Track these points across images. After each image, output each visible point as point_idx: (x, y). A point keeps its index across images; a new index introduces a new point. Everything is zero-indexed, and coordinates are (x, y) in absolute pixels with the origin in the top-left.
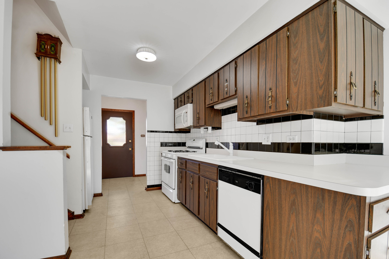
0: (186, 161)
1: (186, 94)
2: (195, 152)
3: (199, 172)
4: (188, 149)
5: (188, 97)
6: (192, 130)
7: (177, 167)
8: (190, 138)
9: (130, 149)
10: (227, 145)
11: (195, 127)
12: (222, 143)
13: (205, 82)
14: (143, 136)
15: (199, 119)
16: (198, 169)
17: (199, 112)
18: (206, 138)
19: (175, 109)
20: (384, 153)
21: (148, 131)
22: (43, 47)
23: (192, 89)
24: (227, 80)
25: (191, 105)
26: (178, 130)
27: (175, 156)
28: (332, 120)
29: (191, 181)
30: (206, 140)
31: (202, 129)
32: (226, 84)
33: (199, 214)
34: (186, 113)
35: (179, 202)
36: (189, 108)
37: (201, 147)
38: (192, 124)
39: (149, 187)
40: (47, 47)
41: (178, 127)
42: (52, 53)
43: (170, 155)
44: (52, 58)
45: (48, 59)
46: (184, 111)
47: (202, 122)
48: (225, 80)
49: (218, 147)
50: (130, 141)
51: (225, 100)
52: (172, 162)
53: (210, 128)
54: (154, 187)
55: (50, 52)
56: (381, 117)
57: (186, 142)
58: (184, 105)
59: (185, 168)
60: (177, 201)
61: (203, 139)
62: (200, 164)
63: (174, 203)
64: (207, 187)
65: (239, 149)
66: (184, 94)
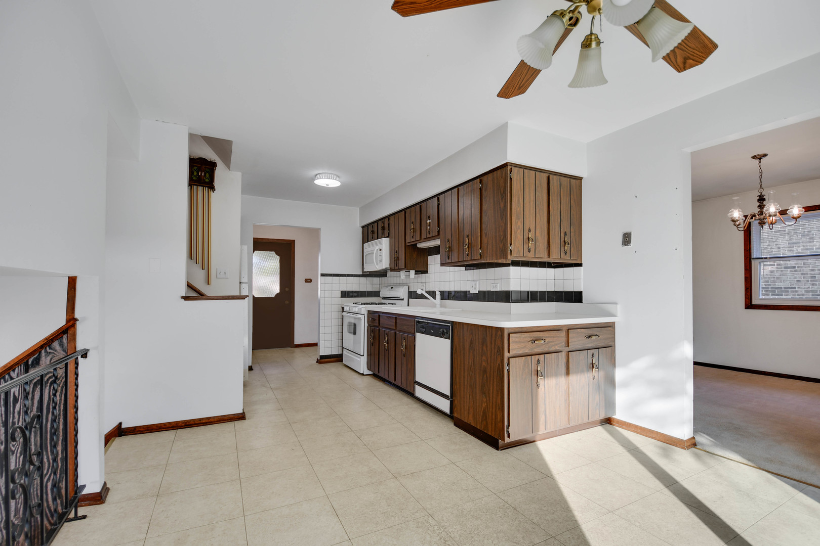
0: (379, 316)
1: (379, 222)
2: (393, 304)
3: (396, 327)
4: (383, 301)
5: (383, 228)
6: (389, 273)
7: (366, 325)
8: (386, 285)
9: (287, 302)
10: (433, 294)
11: (392, 270)
12: (426, 292)
13: (405, 213)
14: (308, 281)
15: (397, 259)
16: (394, 324)
17: (397, 250)
18: (408, 284)
19: (363, 243)
20: (583, 301)
21: (322, 275)
22: (195, 173)
23: (388, 217)
24: (429, 217)
25: (388, 239)
26: (368, 273)
27: (364, 309)
28: (537, 267)
29: (386, 340)
30: (408, 287)
31: (403, 274)
32: (428, 221)
33: (395, 380)
34: (380, 250)
35: (370, 373)
36: (385, 243)
37: (402, 297)
38: (388, 266)
39: (322, 357)
40: (201, 174)
41: (369, 268)
42: (207, 180)
43: (356, 309)
44: (206, 187)
45: (201, 188)
46: (377, 247)
47: (402, 263)
48: (427, 217)
49: (422, 297)
50: (287, 289)
51: (427, 239)
52: (360, 319)
53: (412, 272)
54: (330, 358)
55: (204, 180)
56: (580, 265)
57: (380, 291)
58: (378, 239)
59: (377, 325)
60: (367, 372)
61: (404, 285)
62: (396, 317)
63: (363, 374)
64: (404, 344)
65: (449, 299)
66: (377, 222)
